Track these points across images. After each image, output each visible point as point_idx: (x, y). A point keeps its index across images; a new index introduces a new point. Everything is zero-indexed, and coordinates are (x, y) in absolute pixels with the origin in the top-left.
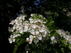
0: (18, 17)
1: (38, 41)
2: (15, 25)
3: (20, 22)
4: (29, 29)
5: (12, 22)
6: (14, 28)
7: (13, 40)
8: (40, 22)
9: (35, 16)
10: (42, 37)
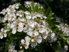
0: (11, 6)
1: (37, 44)
2: (6, 15)
3: (13, 11)
4: (25, 28)
5: (3, 11)
6: (5, 19)
7: (4, 35)
8: (40, 17)
9: (32, 6)
10: (41, 40)
